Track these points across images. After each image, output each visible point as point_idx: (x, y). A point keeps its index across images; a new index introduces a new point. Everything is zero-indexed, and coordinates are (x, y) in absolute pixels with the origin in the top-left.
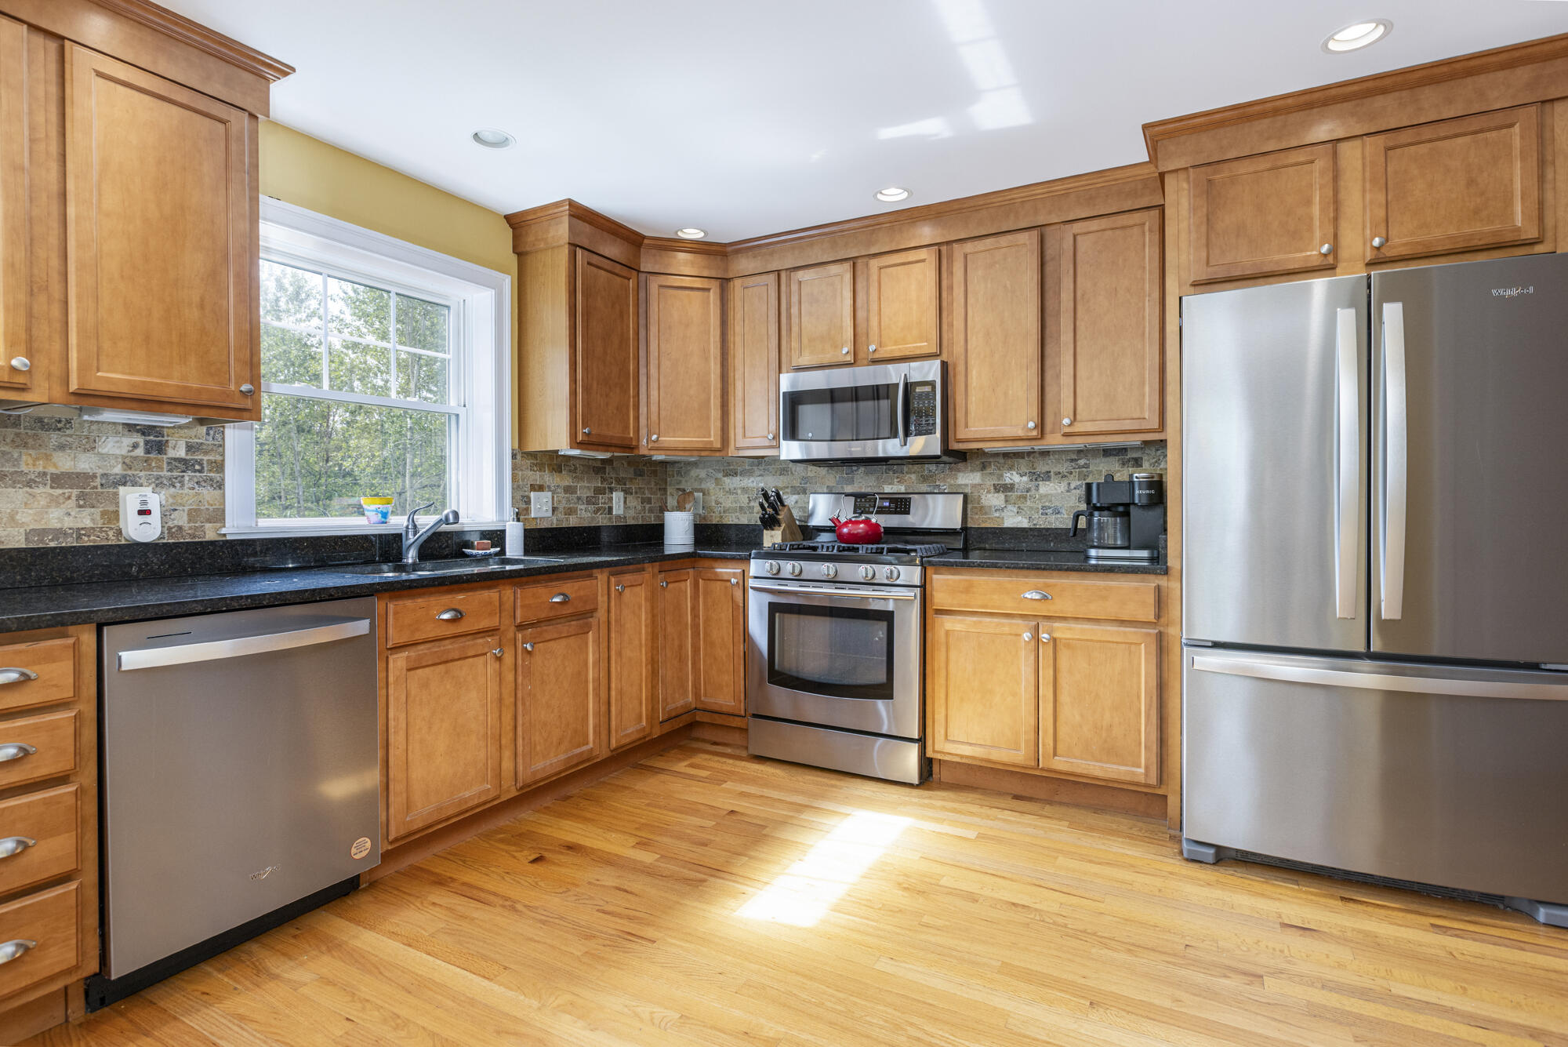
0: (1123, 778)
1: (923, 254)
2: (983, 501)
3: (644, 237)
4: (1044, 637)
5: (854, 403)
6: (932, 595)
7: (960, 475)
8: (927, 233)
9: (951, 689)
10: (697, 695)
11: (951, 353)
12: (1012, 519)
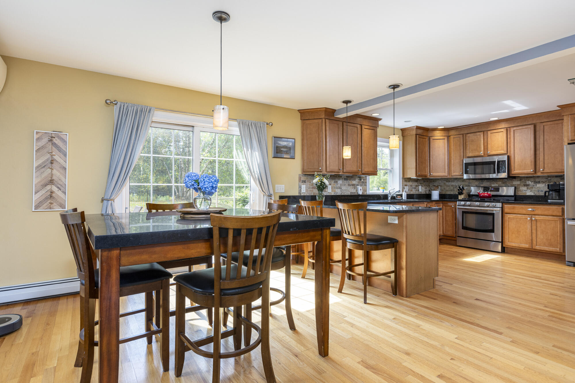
0: (554, 251)
1: (502, 130)
2: (520, 188)
3: (429, 129)
4: (533, 218)
6: (504, 210)
7: (514, 182)
8: (503, 125)
9: (510, 231)
10: (443, 232)
11: (510, 153)
12: (529, 193)
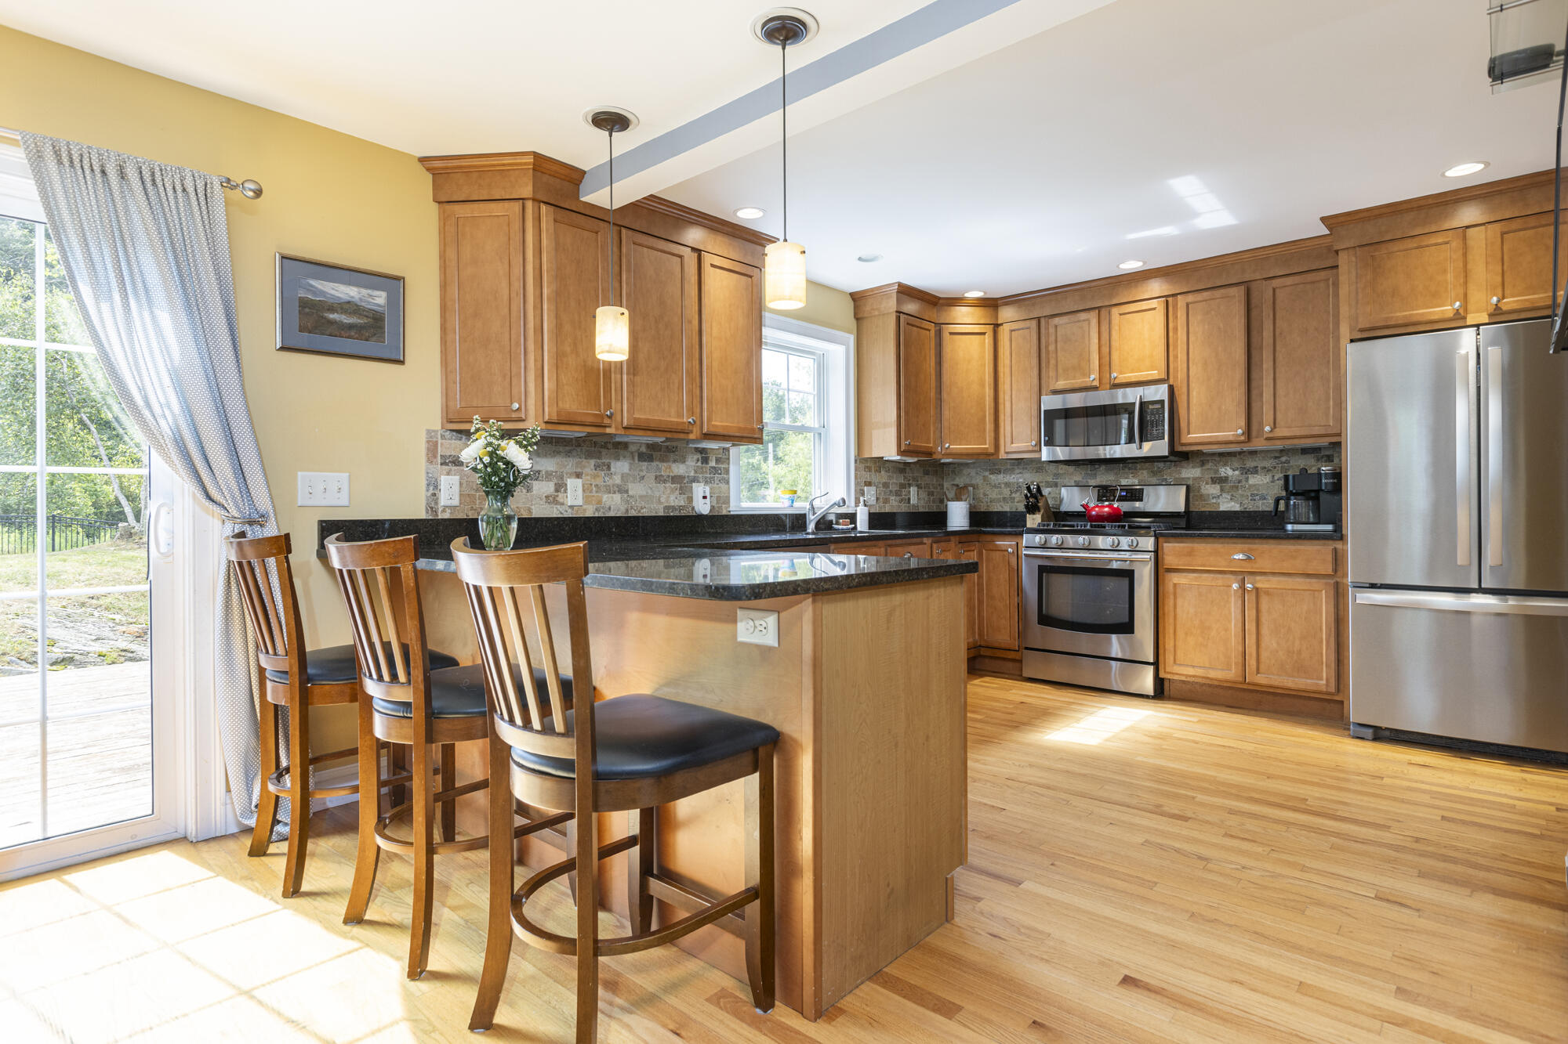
0: (1309, 688)
1: (1154, 303)
2: (1202, 491)
3: (940, 298)
4: (1249, 586)
5: (1103, 418)
6: (1162, 559)
7: (1184, 469)
8: (1156, 287)
9: (1178, 627)
10: (981, 635)
11: (1176, 378)
12: (1227, 505)
